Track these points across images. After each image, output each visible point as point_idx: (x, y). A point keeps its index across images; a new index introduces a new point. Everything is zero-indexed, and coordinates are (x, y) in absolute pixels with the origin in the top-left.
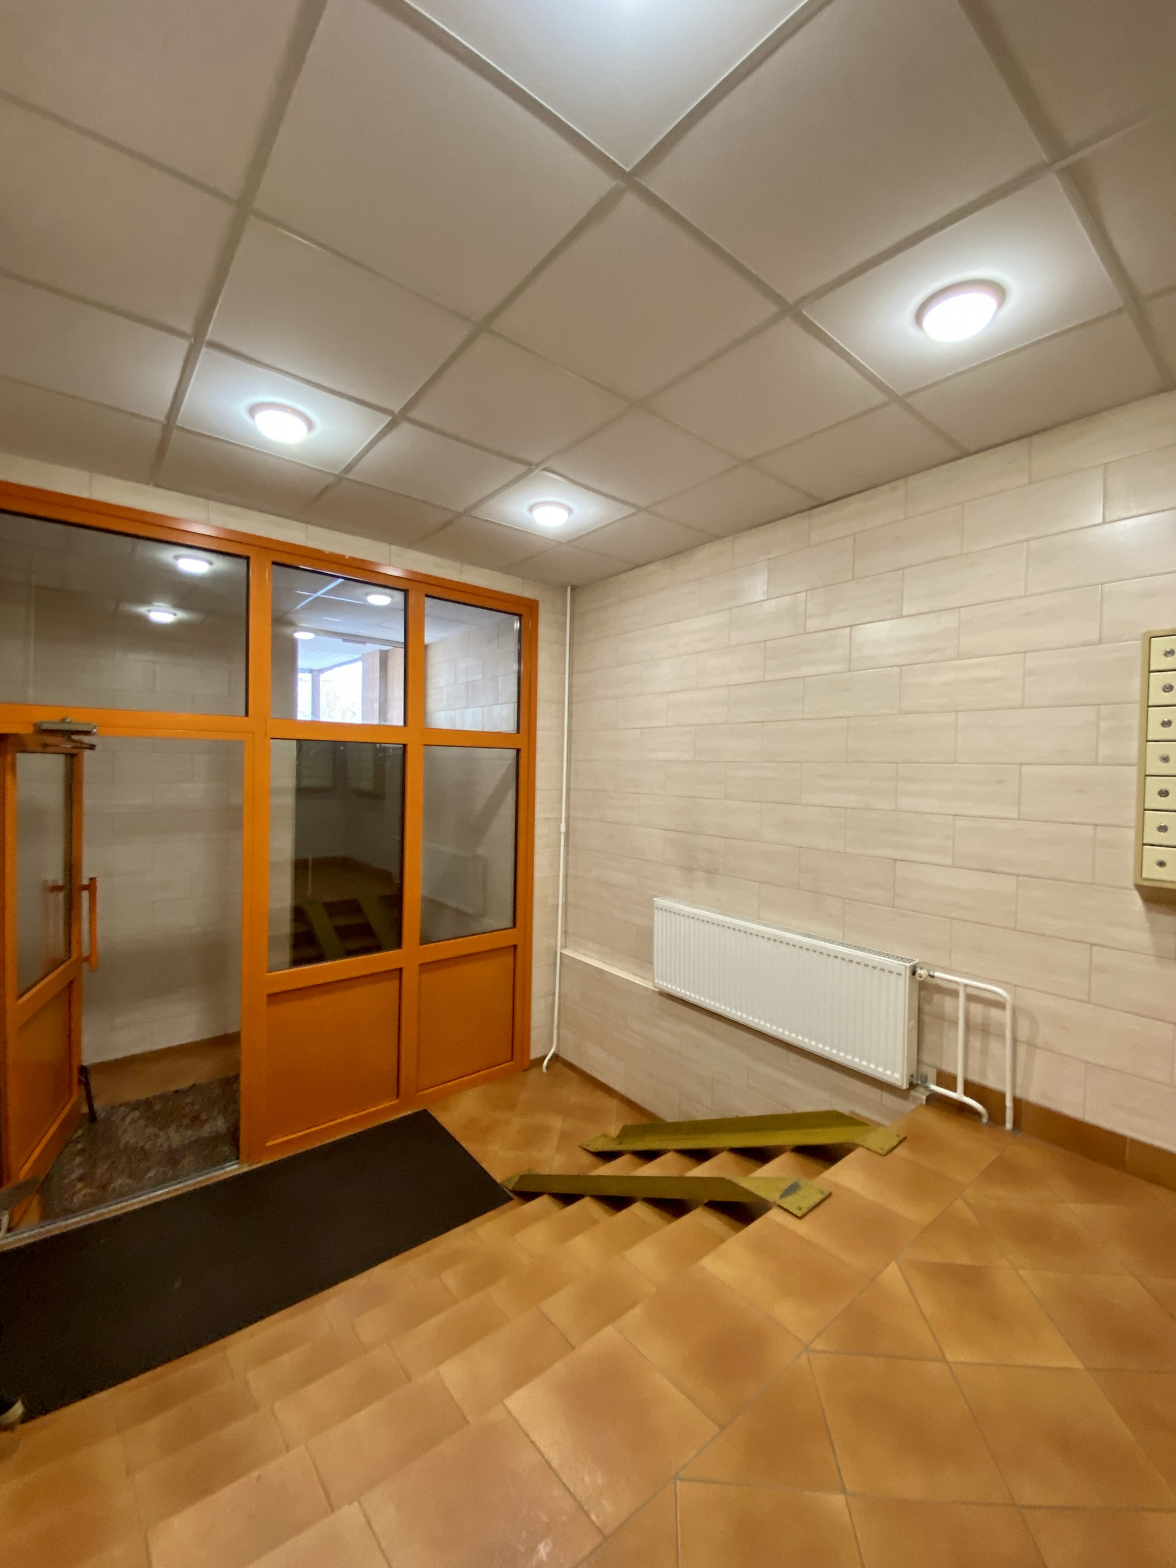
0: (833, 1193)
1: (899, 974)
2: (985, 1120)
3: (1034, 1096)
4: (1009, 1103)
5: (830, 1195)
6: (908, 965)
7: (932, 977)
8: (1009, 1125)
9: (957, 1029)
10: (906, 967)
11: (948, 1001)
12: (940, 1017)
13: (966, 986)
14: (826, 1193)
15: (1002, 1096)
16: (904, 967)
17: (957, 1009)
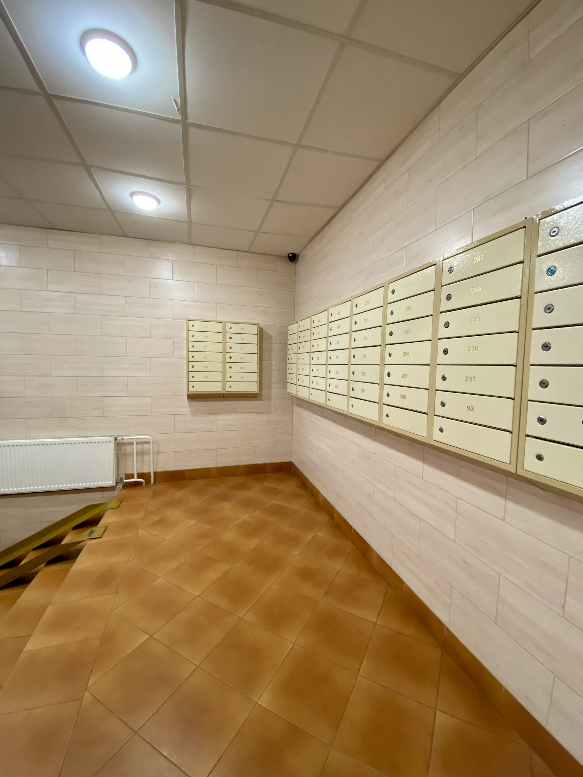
0: (108, 526)
1: (110, 442)
2: (144, 484)
3: (160, 469)
4: (152, 475)
5: (107, 527)
6: (114, 437)
7: (123, 439)
8: (152, 482)
9: (133, 456)
10: (113, 438)
11: (128, 448)
12: (125, 455)
13: (136, 439)
14: (106, 526)
15: (150, 473)
16: (112, 439)
17: (133, 450)
